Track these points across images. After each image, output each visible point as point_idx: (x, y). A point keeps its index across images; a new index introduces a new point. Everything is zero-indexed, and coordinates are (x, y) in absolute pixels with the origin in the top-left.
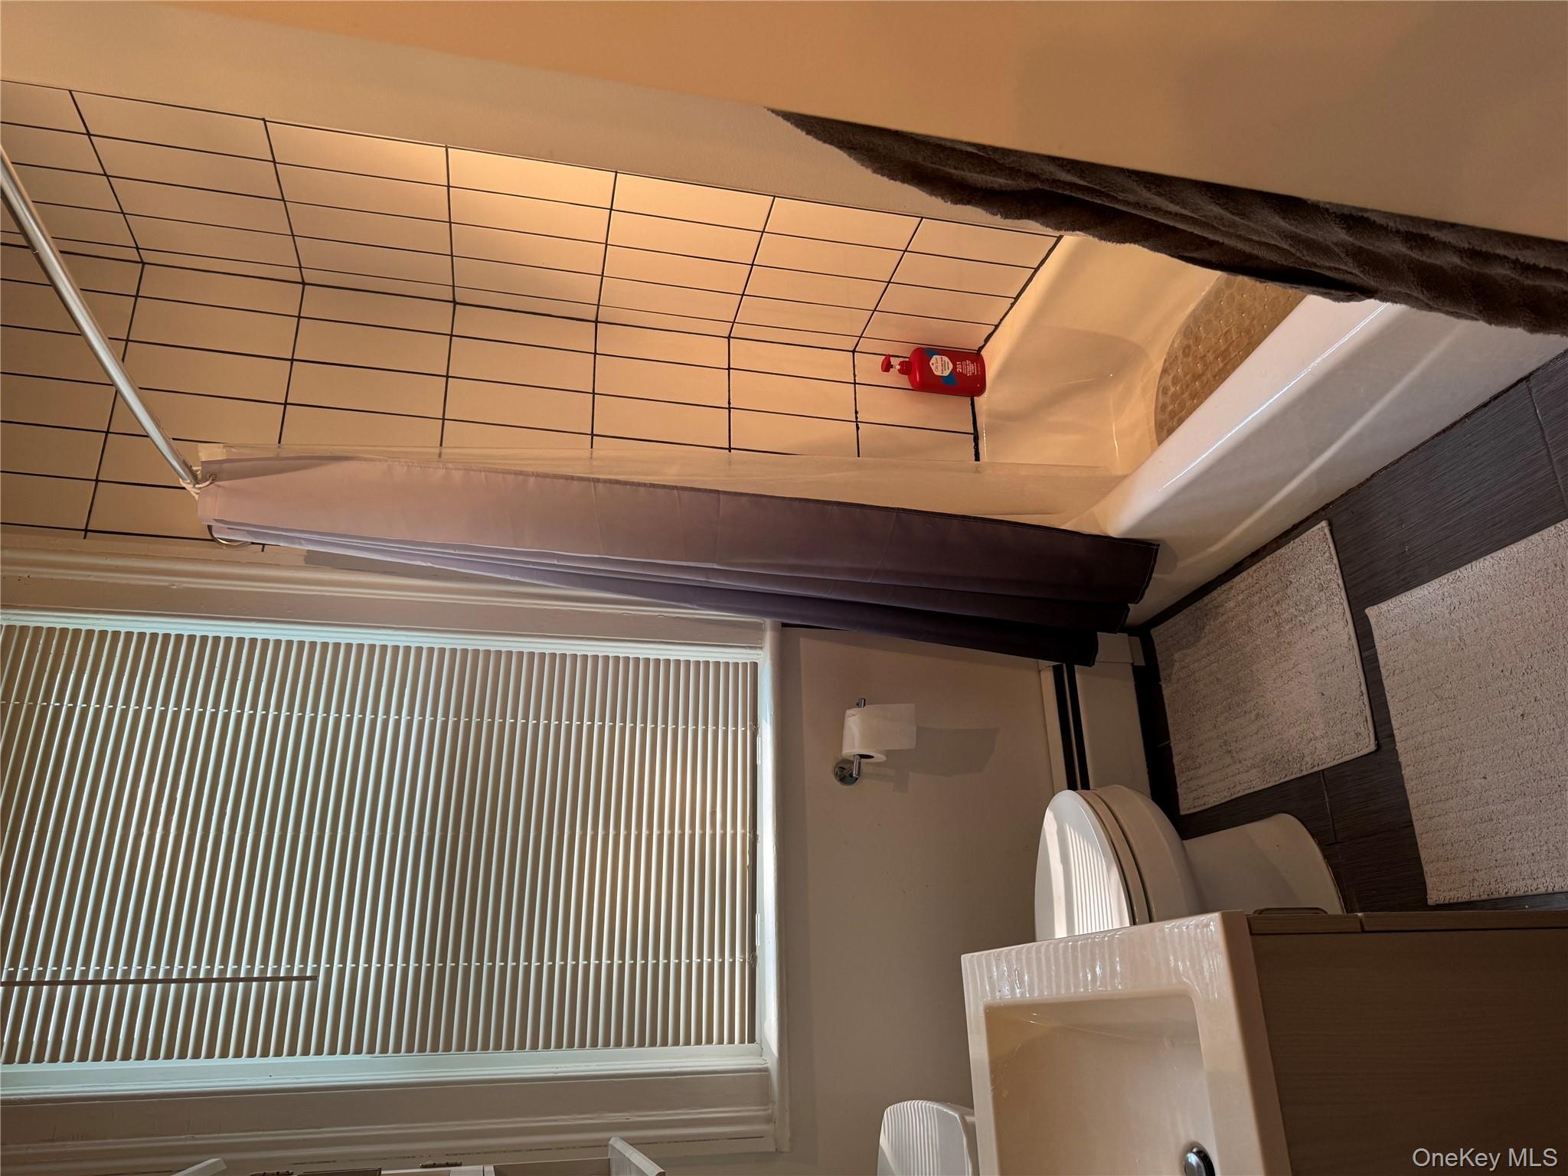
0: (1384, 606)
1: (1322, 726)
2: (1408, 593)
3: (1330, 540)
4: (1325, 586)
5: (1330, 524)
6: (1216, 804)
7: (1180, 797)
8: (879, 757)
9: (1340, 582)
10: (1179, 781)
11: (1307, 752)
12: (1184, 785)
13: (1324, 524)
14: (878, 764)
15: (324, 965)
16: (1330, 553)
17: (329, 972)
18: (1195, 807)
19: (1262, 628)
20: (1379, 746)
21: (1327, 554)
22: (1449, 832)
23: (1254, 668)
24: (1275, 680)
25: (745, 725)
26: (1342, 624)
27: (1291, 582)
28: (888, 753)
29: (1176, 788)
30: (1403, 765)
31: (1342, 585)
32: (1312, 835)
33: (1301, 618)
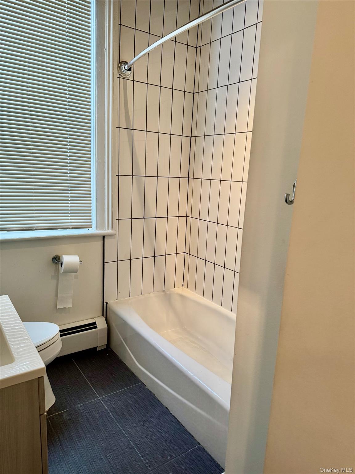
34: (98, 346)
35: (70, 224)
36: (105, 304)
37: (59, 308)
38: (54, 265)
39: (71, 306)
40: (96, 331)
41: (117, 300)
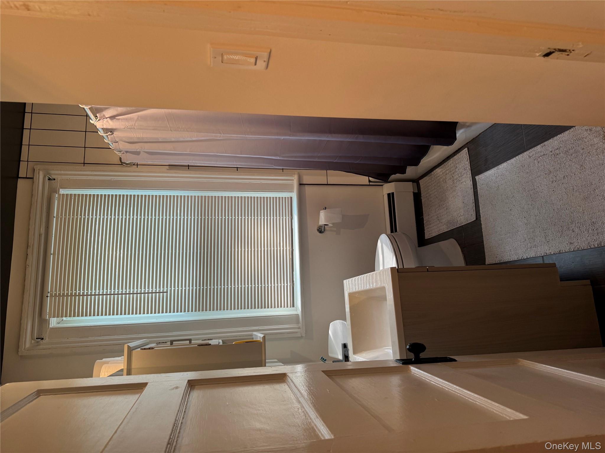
0: (480, 176)
1: (463, 212)
2: (486, 172)
3: (468, 154)
4: (466, 169)
5: (468, 149)
6: (435, 235)
7: (425, 234)
8: (330, 225)
9: (470, 168)
10: (425, 228)
11: (458, 220)
12: (427, 230)
13: (466, 149)
14: (331, 227)
15: (169, 289)
16: (467, 158)
17: (171, 290)
18: (429, 237)
19: (449, 181)
20: (477, 219)
21: (467, 159)
22: (492, 244)
23: (446, 194)
24: (451, 198)
25: (289, 216)
26: (470, 181)
27: (457, 167)
28: (333, 224)
29: (424, 231)
30: (482, 224)
31: (470, 169)
32: (459, 244)
33: (459, 179)
34: (413, 192)
38: (326, 232)
40: (396, 194)
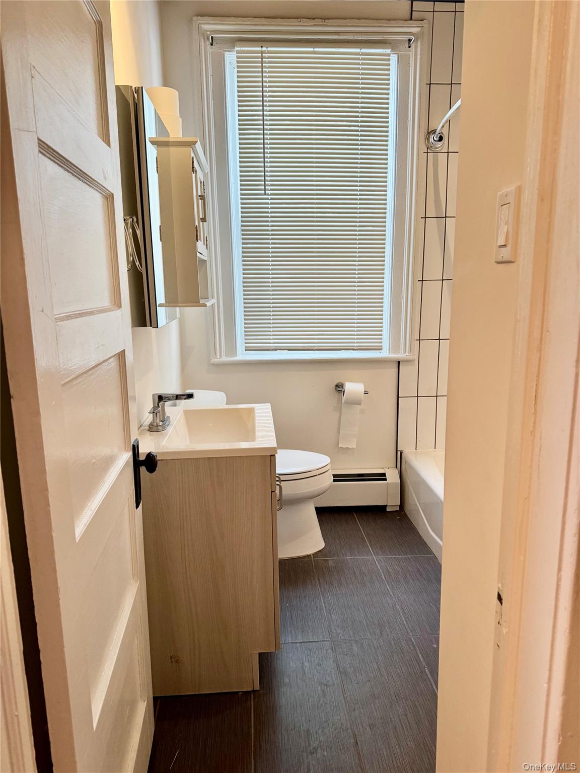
15: (270, 197)
17: (268, 199)
34: (387, 505)
35: (355, 345)
36: (399, 453)
37: (341, 447)
38: (336, 394)
39: (355, 447)
40: (384, 484)
41: (416, 449)
